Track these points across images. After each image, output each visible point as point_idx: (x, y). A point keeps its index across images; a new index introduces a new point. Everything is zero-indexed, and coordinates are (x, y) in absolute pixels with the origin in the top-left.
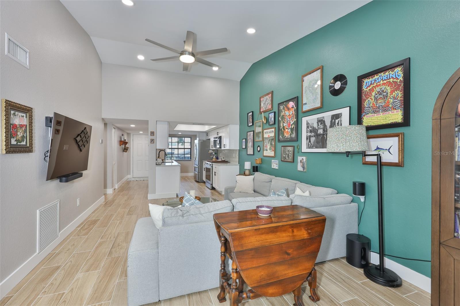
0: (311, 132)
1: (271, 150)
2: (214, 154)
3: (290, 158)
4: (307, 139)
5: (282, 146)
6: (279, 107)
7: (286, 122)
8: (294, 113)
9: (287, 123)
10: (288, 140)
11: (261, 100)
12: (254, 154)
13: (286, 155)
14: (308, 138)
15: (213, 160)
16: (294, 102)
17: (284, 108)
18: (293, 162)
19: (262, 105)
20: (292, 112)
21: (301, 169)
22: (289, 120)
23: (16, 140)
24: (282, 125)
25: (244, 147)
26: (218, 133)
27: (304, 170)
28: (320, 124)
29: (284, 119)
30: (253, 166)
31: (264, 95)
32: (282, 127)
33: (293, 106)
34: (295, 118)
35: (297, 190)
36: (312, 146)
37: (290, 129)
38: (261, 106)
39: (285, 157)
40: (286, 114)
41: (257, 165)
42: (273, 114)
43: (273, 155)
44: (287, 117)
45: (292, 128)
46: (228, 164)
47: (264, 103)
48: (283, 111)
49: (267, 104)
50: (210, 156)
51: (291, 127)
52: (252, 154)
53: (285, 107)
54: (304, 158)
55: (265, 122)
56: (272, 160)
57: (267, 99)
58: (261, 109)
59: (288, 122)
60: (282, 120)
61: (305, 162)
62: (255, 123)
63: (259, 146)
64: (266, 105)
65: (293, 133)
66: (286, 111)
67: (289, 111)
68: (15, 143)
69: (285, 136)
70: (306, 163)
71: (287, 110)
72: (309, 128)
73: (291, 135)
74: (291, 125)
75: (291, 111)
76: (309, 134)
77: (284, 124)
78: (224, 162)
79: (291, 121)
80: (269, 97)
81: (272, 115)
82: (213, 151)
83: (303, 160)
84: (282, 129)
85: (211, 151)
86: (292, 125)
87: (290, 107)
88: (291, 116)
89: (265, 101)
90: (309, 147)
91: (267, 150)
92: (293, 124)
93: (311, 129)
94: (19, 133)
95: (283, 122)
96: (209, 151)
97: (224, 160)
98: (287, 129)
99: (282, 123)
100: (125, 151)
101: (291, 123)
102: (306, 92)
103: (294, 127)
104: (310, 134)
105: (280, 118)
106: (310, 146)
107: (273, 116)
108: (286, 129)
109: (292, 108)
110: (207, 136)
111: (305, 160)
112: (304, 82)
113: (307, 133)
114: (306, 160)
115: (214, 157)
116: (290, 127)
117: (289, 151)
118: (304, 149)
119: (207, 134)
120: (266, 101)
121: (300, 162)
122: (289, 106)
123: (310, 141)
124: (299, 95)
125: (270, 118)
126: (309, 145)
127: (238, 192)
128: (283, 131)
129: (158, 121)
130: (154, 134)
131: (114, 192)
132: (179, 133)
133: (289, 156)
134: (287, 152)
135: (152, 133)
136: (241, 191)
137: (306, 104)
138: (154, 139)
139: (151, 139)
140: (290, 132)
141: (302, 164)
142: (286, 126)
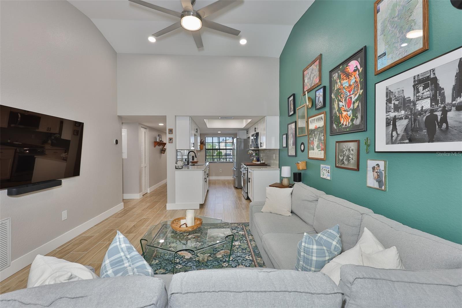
0: (397, 108)
1: (320, 149)
2: (254, 154)
3: (352, 161)
4: (388, 124)
5: (337, 142)
6: (331, 77)
7: (343, 100)
8: (358, 80)
9: (345, 100)
10: (348, 130)
11: (305, 74)
12: (296, 156)
13: (344, 157)
14: (391, 123)
15: (253, 162)
16: (359, 59)
17: (339, 77)
18: (358, 169)
19: (306, 81)
20: (355, 78)
21: (376, 185)
22: (349, 94)
24: (336, 106)
25: (285, 145)
26: (255, 128)
27: (380, 186)
28: (421, 88)
29: (340, 96)
30: (294, 173)
31: (309, 66)
32: (336, 110)
33: (357, 67)
34: (361, 89)
35: (364, 234)
36: (399, 138)
37: (351, 111)
38: (305, 83)
39: (343, 160)
40: (344, 86)
41: (300, 172)
42: (322, 90)
43: (323, 158)
44: (344, 90)
45: (355, 107)
46: (268, 168)
47: (309, 77)
48: (338, 81)
49: (313, 78)
50: (250, 157)
51: (354, 107)
52: (294, 154)
53: (341, 74)
54: (382, 163)
55: (310, 106)
56: (322, 166)
57: (312, 70)
58: (305, 88)
59: (347, 98)
60: (336, 97)
61: (383, 172)
62: (298, 109)
63: (302, 143)
64: (312, 79)
65: (357, 117)
66: (343, 79)
67: (349, 79)
69: (343, 124)
70: (385, 173)
71: (345, 78)
72: (393, 102)
73: (352, 120)
74: (354, 102)
75: (353, 78)
76: (392, 114)
77: (341, 103)
78: (264, 165)
80: (315, 68)
81: (320, 93)
82: (253, 151)
83: (379, 166)
84: (337, 112)
85: (251, 152)
86: (354, 103)
87: (350, 72)
88: (353, 86)
89: (310, 73)
90: (391, 141)
91: (313, 150)
92: (357, 100)
93: (397, 103)
95: (339, 101)
96: (248, 152)
97: (263, 163)
98: (345, 111)
99: (337, 102)
100: (163, 152)
101: (353, 100)
102: (383, 31)
103: (358, 106)
104: (396, 114)
105: (332, 96)
106: (394, 138)
107: (322, 94)
108: (343, 112)
109: (355, 71)
110: (247, 133)
111: (382, 168)
112: (378, 14)
113: (387, 112)
114: (385, 167)
115: (255, 159)
116: (352, 107)
117: (349, 150)
118: (381, 145)
119: (247, 131)
120: (311, 72)
121: (371, 171)
122: (349, 70)
123: (395, 128)
124: (369, 44)
125: (317, 98)
126: (392, 136)
127: (269, 213)
128: (338, 115)
129: (177, 116)
130: (172, 132)
131: (142, 196)
132: (218, 132)
133: (350, 159)
134: (345, 151)
135: (171, 131)
136: (272, 212)
137: (385, 55)
138: (172, 138)
139: (169, 138)
140: (352, 115)
141: (376, 174)
142: (343, 106)
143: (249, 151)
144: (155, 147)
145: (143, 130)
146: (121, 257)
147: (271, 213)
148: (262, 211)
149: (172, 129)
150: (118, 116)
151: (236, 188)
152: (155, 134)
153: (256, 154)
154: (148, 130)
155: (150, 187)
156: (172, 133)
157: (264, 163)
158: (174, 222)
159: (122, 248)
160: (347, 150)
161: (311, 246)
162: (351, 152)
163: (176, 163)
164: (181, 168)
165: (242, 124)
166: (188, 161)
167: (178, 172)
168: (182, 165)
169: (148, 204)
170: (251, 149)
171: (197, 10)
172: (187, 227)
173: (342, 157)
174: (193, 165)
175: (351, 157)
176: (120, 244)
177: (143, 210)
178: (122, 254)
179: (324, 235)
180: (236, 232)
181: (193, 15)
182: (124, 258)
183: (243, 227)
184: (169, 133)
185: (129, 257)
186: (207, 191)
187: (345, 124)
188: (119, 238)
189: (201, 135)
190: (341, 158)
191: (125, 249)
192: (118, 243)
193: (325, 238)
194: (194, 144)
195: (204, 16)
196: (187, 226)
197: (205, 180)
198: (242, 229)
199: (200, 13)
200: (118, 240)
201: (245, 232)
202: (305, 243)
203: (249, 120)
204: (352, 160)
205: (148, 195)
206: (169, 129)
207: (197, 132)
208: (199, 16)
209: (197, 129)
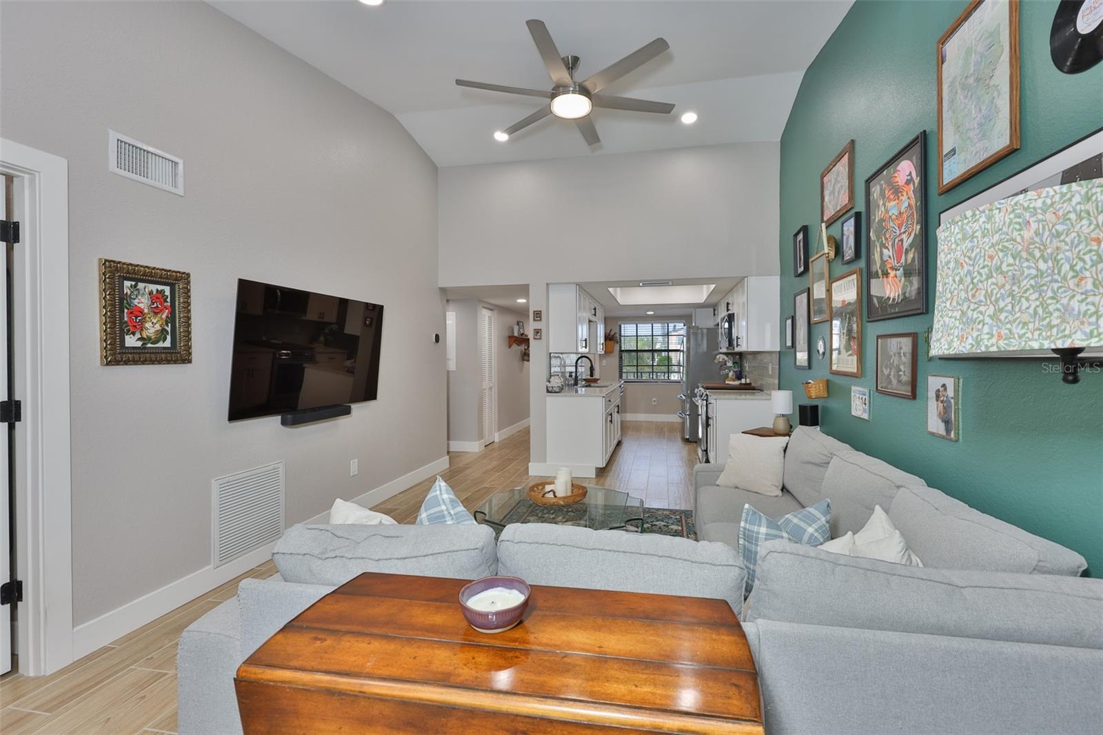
1: (851, 352)
2: (730, 364)
5: (878, 337)
6: (868, 192)
7: (890, 244)
8: (913, 202)
9: (893, 245)
10: (897, 310)
11: (825, 182)
12: (809, 367)
13: (891, 369)
15: (727, 382)
16: (914, 158)
17: (882, 194)
18: (914, 396)
19: (827, 198)
20: (909, 200)
21: (941, 429)
22: (898, 233)
23: (140, 339)
24: (877, 257)
25: (789, 343)
26: (728, 304)
27: (948, 431)
29: (885, 235)
30: (800, 406)
31: (831, 164)
32: (878, 265)
33: (910, 174)
34: (917, 224)
37: (902, 269)
38: (825, 203)
39: (889, 375)
40: (890, 214)
41: (814, 403)
42: (852, 221)
43: (855, 371)
44: (891, 224)
45: (909, 261)
46: (758, 395)
47: (831, 189)
48: (881, 203)
49: (839, 192)
50: (720, 370)
51: (906, 260)
52: (806, 364)
53: (885, 188)
54: (950, 382)
55: (832, 254)
56: (853, 388)
57: (838, 175)
58: (825, 213)
59: (897, 240)
60: (878, 237)
61: (952, 400)
62: (812, 261)
63: (822, 339)
64: (836, 194)
65: (911, 283)
66: (890, 200)
67: (898, 199)
68: (139, 344)
69: (889, 298)
70: (956, 404)
71: (892, 197)
73: (904, 289)
74: (906, 249)
75: (904, 198)
77: (885, 251)
78: (748, 388)
79: (904, 236)
80: (842, 167)
81: (849, 227)
82: (727, 357)
83: (945, 389)
84: (880, 271)
85: (721, 358)
86: (907, 252)
87: (900, 184)
88: (905, 215)
89: (833, 181)
91: (840, 353)
92: (911, 246)
94: (148, 325)
95: (883, 246)
96: (715, 358)
97: (746, 384)
98: (892, 268)
99: (879, 249)
100: (525, 358)
101: (906, 245)
102: (952, 101)
103: (914, 259)
105: (871, 234)
107: (852, 229)
108: (889, 271)
109: (908, 182)
110: (714, 315)
111: (950, 393)
112: (945, 66)
115: (731, 374)
116: (903, 260)
119: (714, 309)
120: (836, 179)
121: (934, 400)
122: (898, 179)
124: (930, 126)
125: (845, 238)
127: (730, 487)
128: (881, 277)
129: (551, 284)
130: (540, 317)
131: (484, 448)
132: (648, 313)
133: (901, 373)
135: (538, 315)
136: (738, 486)
137: (955, 154)
138: (540, 330)
139: (535, 330)
140: (903, 279)
141: (941, 406)
142: (890, 257)
143: (718, 357)
144: (510, 347)
145: (486, 314)
146: (442, 511)
147: (736, 488)
148: (717, 483)
149: (541, 311)
150: (440, 288)
151: (687, 441)
152: (511, 320)
153: (734, 363)
154: (496, 312)
155: (499, 430)
156: (541, 320)
157: (750, 384)
158: (535, 489)
159: (443, 500)
161: (755, 528)
162: (903, 358)
163: (549, 382)
164: (558, 390)
165: (699, 295)
166: (576, 377)
167: (552, 400)
168: (560, 385)
169: (495, 463)
170: (721, 351)
171: (582, 80)
172: (555, 496)
173: (889, 370)
174: (587, 386)
175: (903, 370)
176: (441, 494)
177: (484, 473)
178: (444, 507)
179: (795, 516)
180: (664, 526)
181: (574, 92)
182: (446, 513)
183: (681, 517)
184: (534, 320)
185: (452, 512)
186: (615, 442)
187: (892, 296)
188: (440, 486)
189: (606, 320)
190: (886, 372)
191: (447, 501)
192: (438, 492)
193: (795, 521)
194: (586, 340)
195: (595, 90)
196: (557, 494)
197: (609, 419)
198: (679, 521)
199: (588, 85)
200: (438, 488)
201: (682, 527)
202: (746, 521)
203: (713, 286)
204: (905, 375)
205: (496, 445)
206: (534, 312)
207: (595, 315)
208: (584, 91)
209: (595, 309)
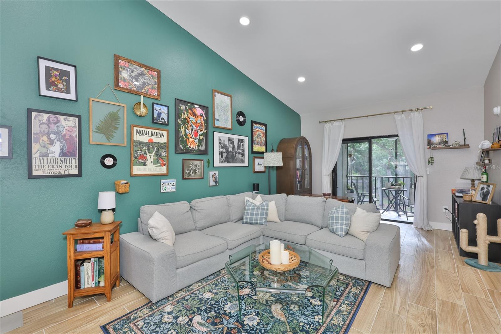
0: (222, 148)
3: (198, 173)
4: (219, 154)
5: (184, 159)
6: (176, 104)
11: (121, 64)
12: (80, 175)
13: (190, 171)
14: (221, 153)
18: (202, 178)
19: (125, 75)
27: (216, 184)
28: (230, 143)
33: (202, 114)
36: (224, 161)
37: (197, 140)
38: (121, 76)
43: (165, 173)
47: (133, 75)
52: (74, 173)
54: (217, 173)
55: (144, 114)
56: (163, 181)
58: (122, 82)
61: (217, 177)
63: (109, 156)
65: (202, 146)
69: (190, 147)
72: (221, 144)
73: (198, 146)
74: (199, 135)
76: (221, 150)
79: (199, 131)
81: (161, 109)
83: (215, 174)
84: (184, 137)
90: (221, 162)
91: (145, 165)
92: (202, 135)
93: (223, 145)
98: (191, 138)
101: (199, 133)
102: (217, 108)
103: (203, 139)
104: (222, 150)
105: (178, 120)
106: (222, 161)
107: (165, 112)
111: (217, 175)
112: (215, 97)
113: (219, 148)
116: (198, 137)
117: (196, 166)
118: (217, 164)
121: (212, 177)
123: (222, 157)
125: (156, 112)
126: (221, 160)
128: (185, 139)
133: (196, 172)
134: (192, 167)
137: (218, 120)
140: (198, 143)
141: (214, 178)
142: (190, 133)
160: (194, 166)
162: (198, 167)
173: (189, 171)
175: (197, 170)
187: (192, 147)
190: (188, 172)
